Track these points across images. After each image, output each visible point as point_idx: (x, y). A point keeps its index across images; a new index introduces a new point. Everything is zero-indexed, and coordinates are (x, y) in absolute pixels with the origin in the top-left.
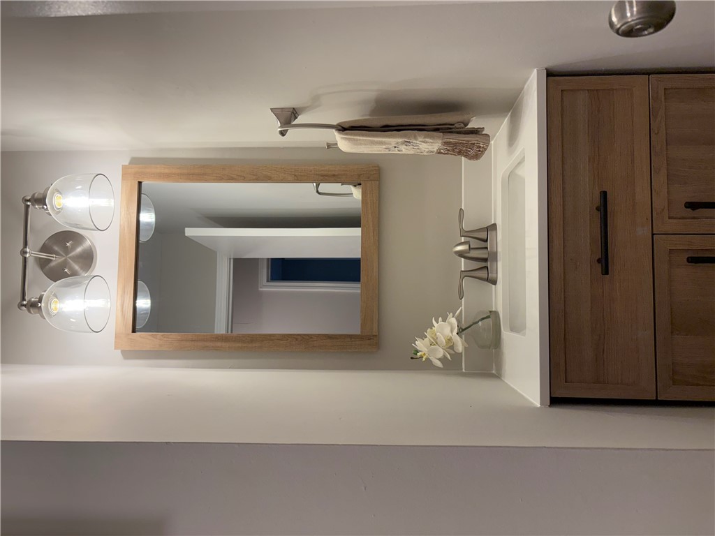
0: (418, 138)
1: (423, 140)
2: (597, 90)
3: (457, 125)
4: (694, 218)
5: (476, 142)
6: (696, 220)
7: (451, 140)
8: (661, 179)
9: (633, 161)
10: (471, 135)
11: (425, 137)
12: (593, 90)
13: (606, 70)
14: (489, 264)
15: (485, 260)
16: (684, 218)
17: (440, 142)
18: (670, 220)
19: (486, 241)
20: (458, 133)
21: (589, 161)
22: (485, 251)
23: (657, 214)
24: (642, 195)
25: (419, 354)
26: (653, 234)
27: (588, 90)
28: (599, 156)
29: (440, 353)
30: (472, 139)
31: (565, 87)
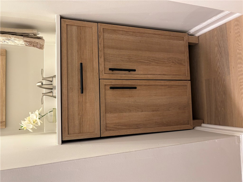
0: (12, 38)
1: (14, 39)
2: (80, 26)
3: (30, 35)
4: (113, 74)
5: (38, 42)
6: (113, 75)
7: (27, 40)
8: (102, 60)
9: (93, 53)
10: (36, 39)
11: (15, 38)
12: (79, 26)
13: (83, 20)
14: (53, 90)
15: (52, 89)
16: (110, 74)
17: (22, 40)
18: (105, 75)
19: (52, 81)
20: (31, 38)
21: (77, 52)
22: (51, 86)
23: (101, 72)
24: (96, 65)
25: (22, 128)
26: (99, 79)
27: (77, 26)
28: (81, 50)
29: (31, 126)
30: (37, 41)
31: (68, 24)
